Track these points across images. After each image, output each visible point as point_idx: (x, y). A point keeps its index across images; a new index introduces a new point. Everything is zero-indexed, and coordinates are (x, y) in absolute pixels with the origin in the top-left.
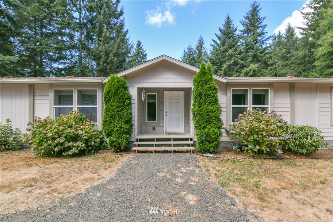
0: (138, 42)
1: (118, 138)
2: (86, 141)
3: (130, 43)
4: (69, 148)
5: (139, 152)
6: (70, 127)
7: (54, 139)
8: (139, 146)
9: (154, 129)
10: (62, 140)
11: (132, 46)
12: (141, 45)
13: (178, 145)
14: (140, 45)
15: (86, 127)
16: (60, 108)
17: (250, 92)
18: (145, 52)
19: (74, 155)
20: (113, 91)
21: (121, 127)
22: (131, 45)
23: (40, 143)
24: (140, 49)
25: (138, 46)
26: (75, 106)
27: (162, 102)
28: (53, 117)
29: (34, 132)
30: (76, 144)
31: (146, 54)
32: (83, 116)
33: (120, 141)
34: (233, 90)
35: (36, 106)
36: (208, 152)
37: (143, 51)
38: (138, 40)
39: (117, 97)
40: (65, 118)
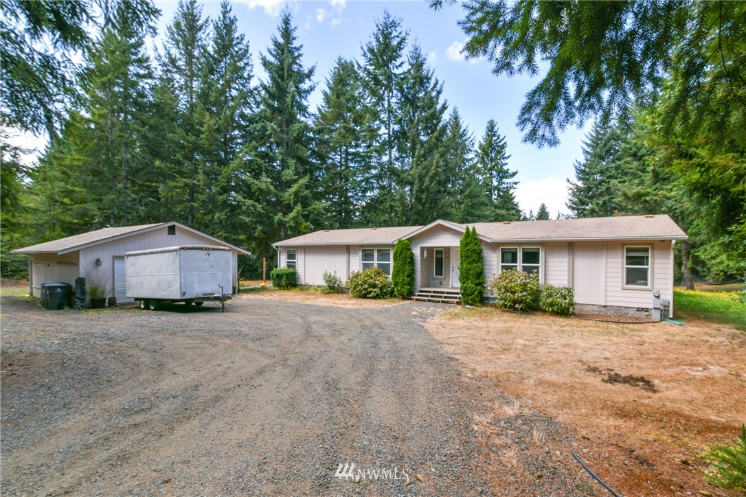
0: (489, 122)
1: (402, 288)
2: (381, 289)
3: (468, 136)
4: (370, 292)
5: (417, 300)
6: (371, 278)
7: (362, 285)
8: (419, 295)
9: (441, 283)
10: (366, 286)
11: (472, 141)
12: (495, 128)
13: (449, 298)
14: (493, 128)
15: (381, 279)
16: (366, 264)
17: (520, 251)
18: (503, 139)
19: (373, 298)
20: (399, 252)
21: (404, 280)
22: (471, 139)
23: (355, 288)
24: (494, 135)
25: (490, 131)
26: (375, 262)
27: (449, 258)
28: (361, 271)
29: (351, 282)
30: (374, 290)
31: (505, 143)
32: (380, 271)
33: (403, 290)
34: (502, 249)
35: (351, 261)
36: (468, 304)
37: (498, 138)
38: (489, 120)
39: (401, 257)
40: (368, 271)
